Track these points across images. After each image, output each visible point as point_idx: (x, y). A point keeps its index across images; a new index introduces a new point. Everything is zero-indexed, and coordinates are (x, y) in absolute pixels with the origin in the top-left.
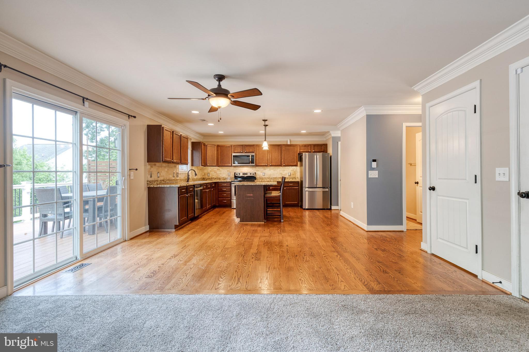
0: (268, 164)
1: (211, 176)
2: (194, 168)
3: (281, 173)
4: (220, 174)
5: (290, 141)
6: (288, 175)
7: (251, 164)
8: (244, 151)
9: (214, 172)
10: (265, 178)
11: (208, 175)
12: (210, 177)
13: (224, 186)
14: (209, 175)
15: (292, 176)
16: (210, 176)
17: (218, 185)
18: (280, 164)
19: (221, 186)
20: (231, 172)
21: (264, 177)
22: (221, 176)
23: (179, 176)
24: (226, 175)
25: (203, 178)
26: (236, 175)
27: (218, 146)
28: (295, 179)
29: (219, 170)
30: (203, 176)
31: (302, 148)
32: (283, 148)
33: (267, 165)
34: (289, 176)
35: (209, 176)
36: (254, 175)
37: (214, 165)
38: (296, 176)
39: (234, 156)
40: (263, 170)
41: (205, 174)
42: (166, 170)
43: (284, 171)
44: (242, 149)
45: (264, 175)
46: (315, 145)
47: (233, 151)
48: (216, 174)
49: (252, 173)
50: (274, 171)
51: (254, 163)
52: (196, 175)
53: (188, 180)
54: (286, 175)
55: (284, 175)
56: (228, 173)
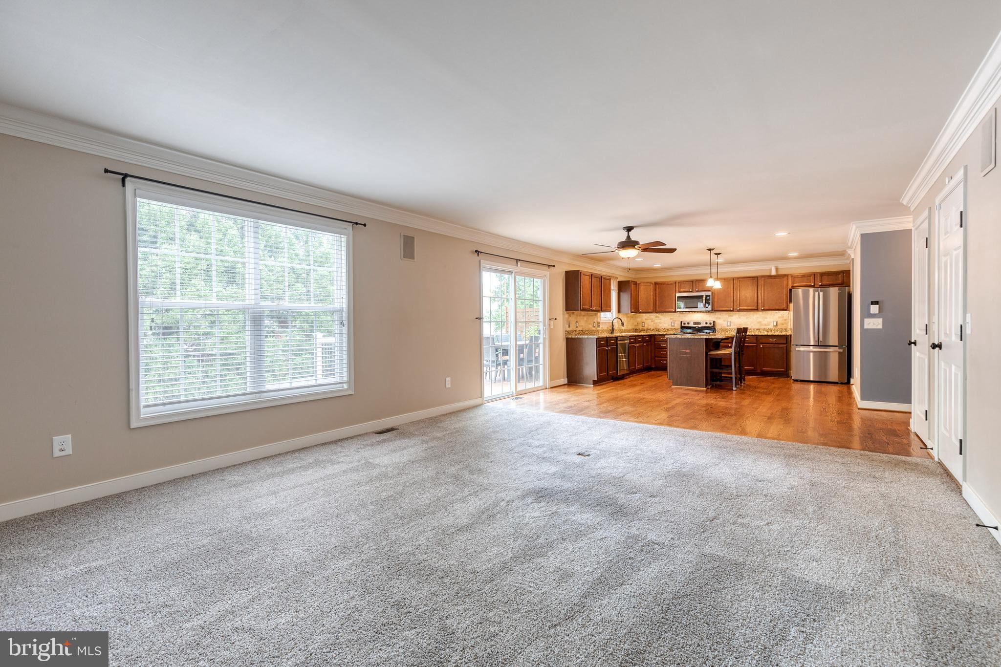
0: (735, 307)
1: (646, 326)
2: (621, 316)
3: (760, 322)
4: (660, 323)
5: (777, 269)
6: (772, 324)
8: (694, 289)
9: (651, 321)
11: (642, 324)
12: (645, 328)
13: (662, 341)
15: (779, 327)
17: (655, 339)
18: (755, 308)
19: (658, 341)
20: (675, 321)
21: (729, 328)
22: (661, 327)
23: (601, 326)
24: (668, 325)
25: (636, 329)
26: (683, 325)
27: (656, 283)
29: (658, 317)
30: (635, 326)
31: (798, 280)
32: (761, 282)
33: (732, 309)
34: (774, 326)
35: (644, 326)
36: (712, 325)
37: (650, 310)
38: (787, 326)
39: (679, 297)
40: (727, 316)
41: (638, 323)
42: (585, 318)
43: (766, 318)
44: (691, 287)
45: (729, 324)
46: (822, 274)
47: (677, 291)
48: (654, 323)
49: (709, 322)
50: (747, 318)
51: (710, 307)
52: (623, 324)
53: (613, 331)
54: (769, 325)
55: (765, 325)
56: (672, 322)
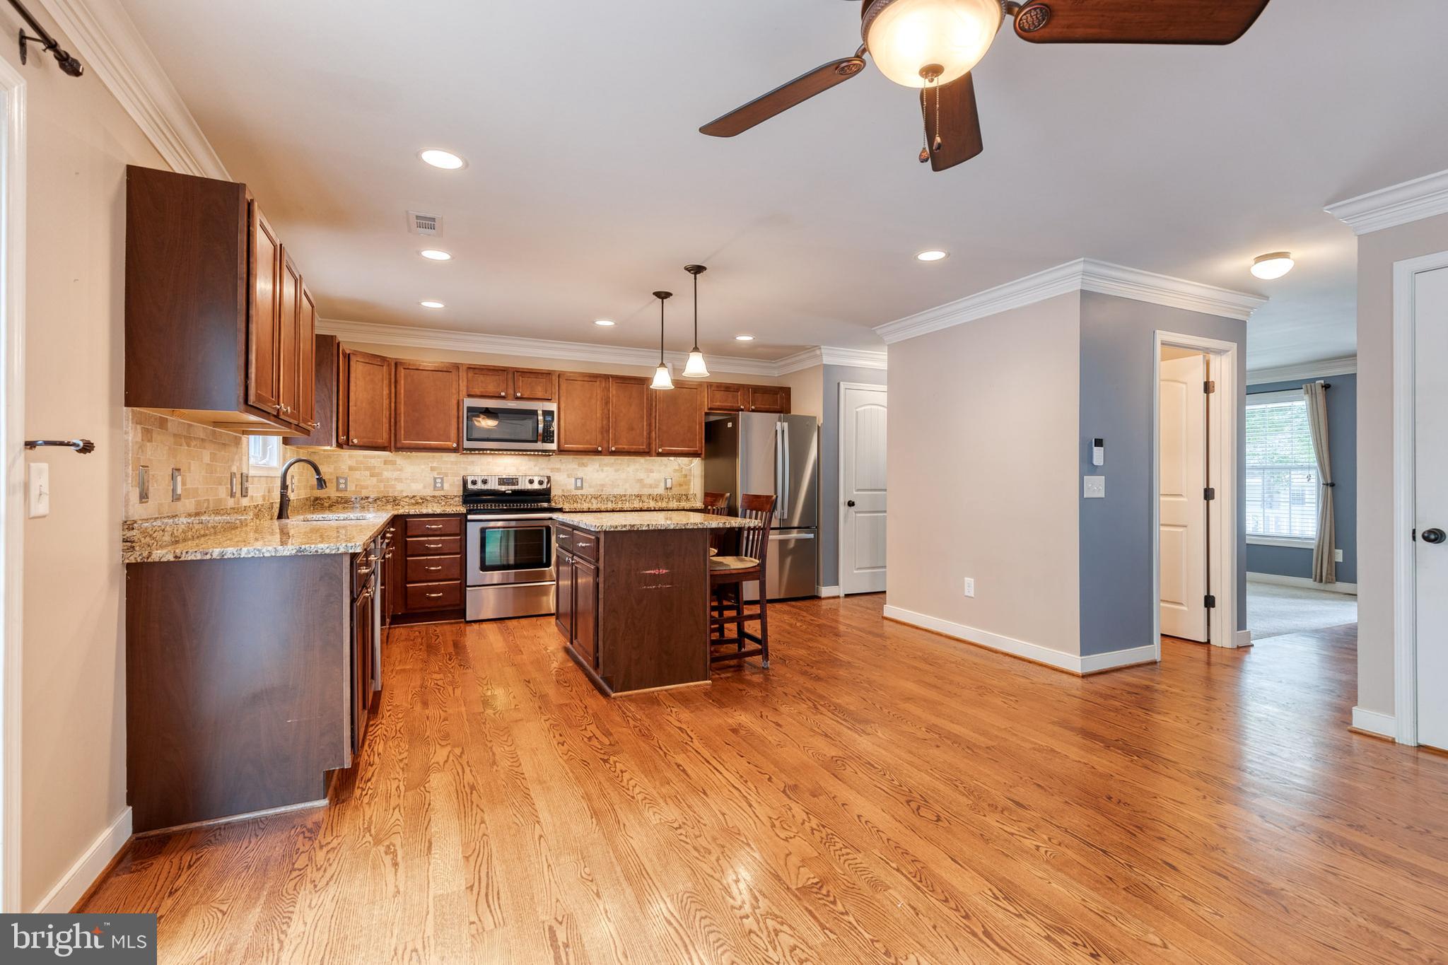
1: (354, 489)
3: (640, 481)
4: (399, 480)
6: (662, 485)
7: (540, 445)
8: (513, 391)
9: (368, 473)
10: (585, 498)
11: (338, 484)
13: (430, 533)
14: (342, 486)
15: (676, 491)
16: (351, 487)
17: (405, 527)
18: (645, 447)
19: (419, 533)
20: (446, 475)
21: (579, 492)
22: (401, 491)
24: (425, 487)
25: (316, 499)
26: (470, 486)
27: (396, 365)
28: (688, 499)
29: (394, 463)
31: (719, 395)
33: (601, 449)
34: (666, 489)
35: (344, 490)
36: (544, 486)
37: (376, 443)
38: (689, 488)
39: (470, 409)
40: (576, 466)
43: (651, 471)
44: (506, 385)
45: (579, 484)
46: (757, 390)
47: (466, 391)
48: (381, 481)
49: (536, 480)
50: (616, 471)
51: (553, 442)
52: (321, 483)
53: (283, 510)
54: (657, 486)
55: (651, 486)
56: (435, 479)
